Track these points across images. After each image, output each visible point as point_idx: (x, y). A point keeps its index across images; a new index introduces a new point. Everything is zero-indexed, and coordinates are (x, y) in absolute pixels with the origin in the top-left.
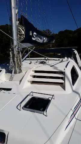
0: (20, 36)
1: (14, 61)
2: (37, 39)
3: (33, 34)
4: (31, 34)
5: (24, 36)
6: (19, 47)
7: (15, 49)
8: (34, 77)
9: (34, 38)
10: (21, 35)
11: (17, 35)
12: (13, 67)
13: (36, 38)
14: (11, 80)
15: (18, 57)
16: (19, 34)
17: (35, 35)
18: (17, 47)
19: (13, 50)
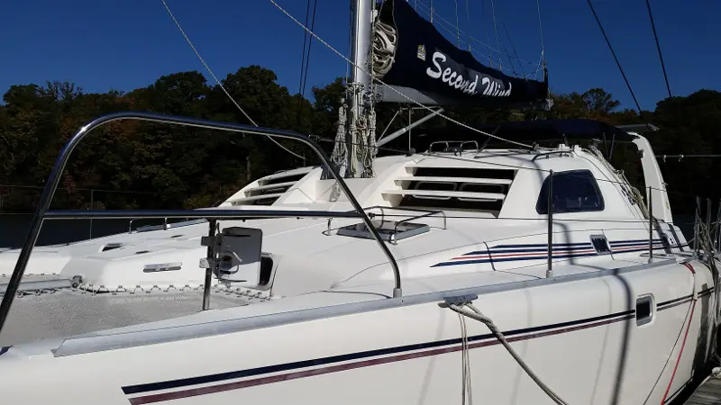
0: (380, 58)
1: (349, 138)
2: (447, 77)
3: (429, 56)
4: (421, 55)
5: (392, 58)
6: (369, 93)
7: (355, 96)
8: (412, 185)
9: (435, 70)
10: (383, 54)
11: (369, 53)
12: (343, 155)
13: (445, 74)
14: (333, 199)
15: (362, 123)
16: (376, 52)
17: (439, 60)
18: (363, 92)
19: (350, 103)
